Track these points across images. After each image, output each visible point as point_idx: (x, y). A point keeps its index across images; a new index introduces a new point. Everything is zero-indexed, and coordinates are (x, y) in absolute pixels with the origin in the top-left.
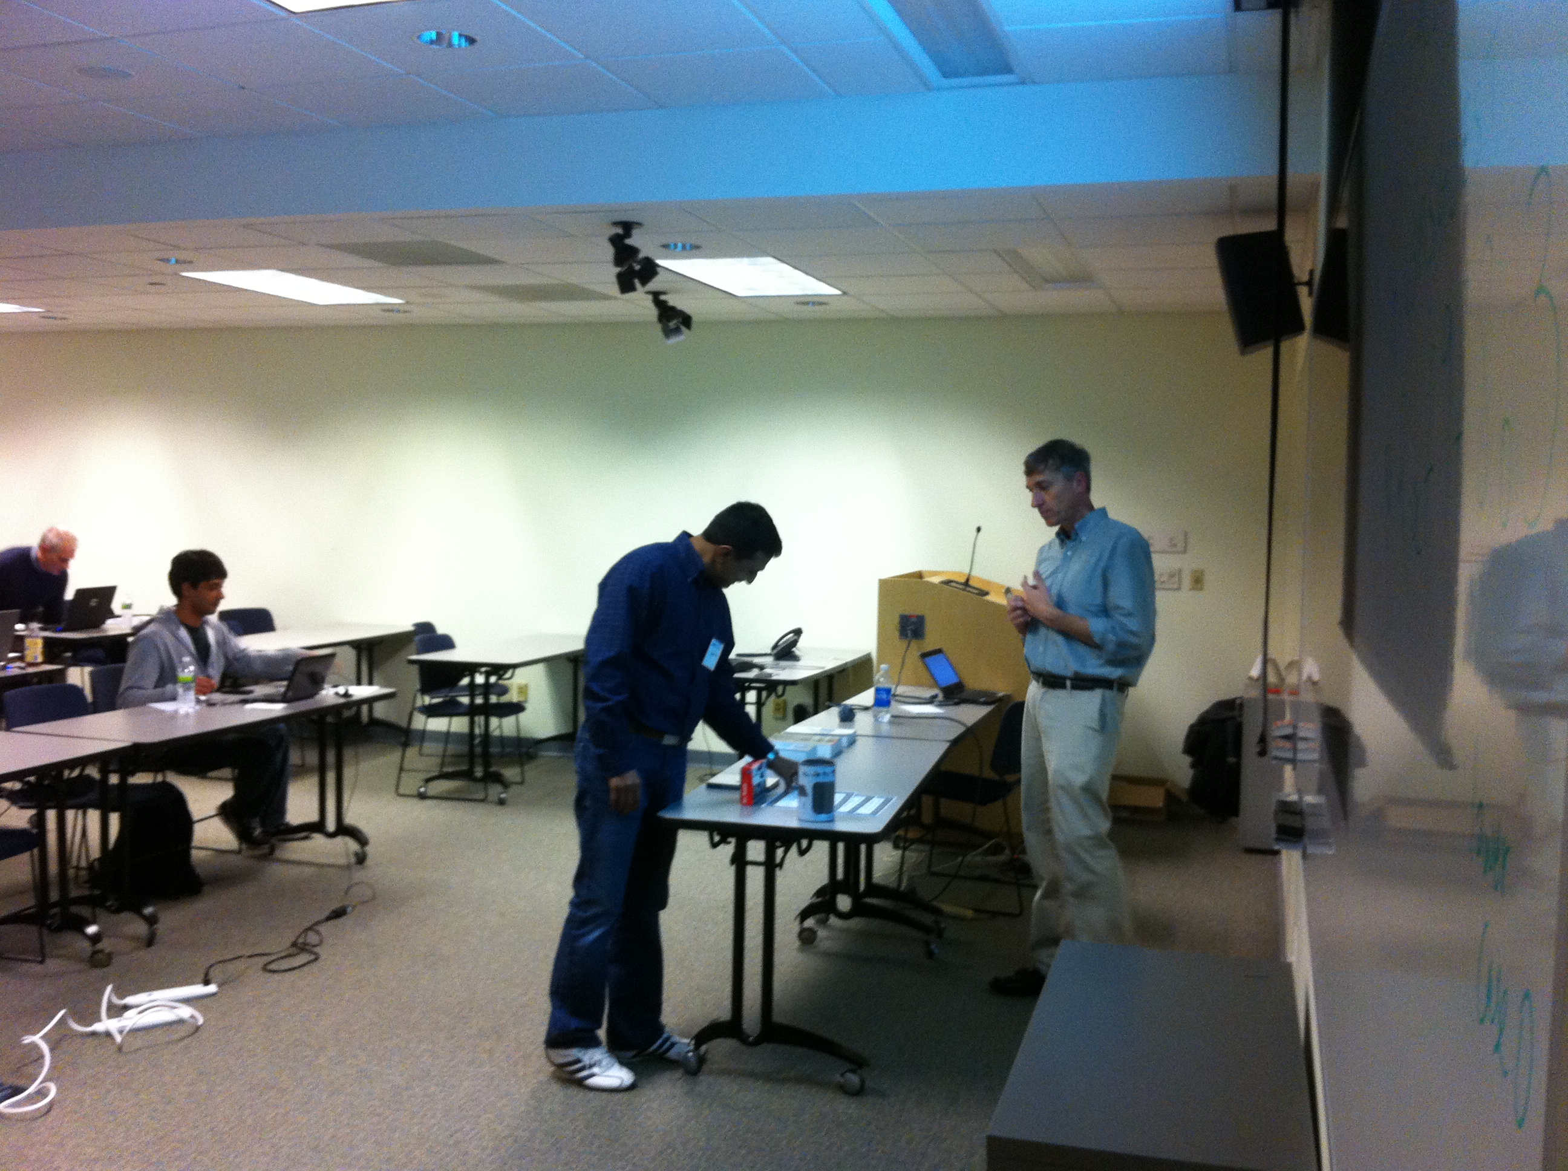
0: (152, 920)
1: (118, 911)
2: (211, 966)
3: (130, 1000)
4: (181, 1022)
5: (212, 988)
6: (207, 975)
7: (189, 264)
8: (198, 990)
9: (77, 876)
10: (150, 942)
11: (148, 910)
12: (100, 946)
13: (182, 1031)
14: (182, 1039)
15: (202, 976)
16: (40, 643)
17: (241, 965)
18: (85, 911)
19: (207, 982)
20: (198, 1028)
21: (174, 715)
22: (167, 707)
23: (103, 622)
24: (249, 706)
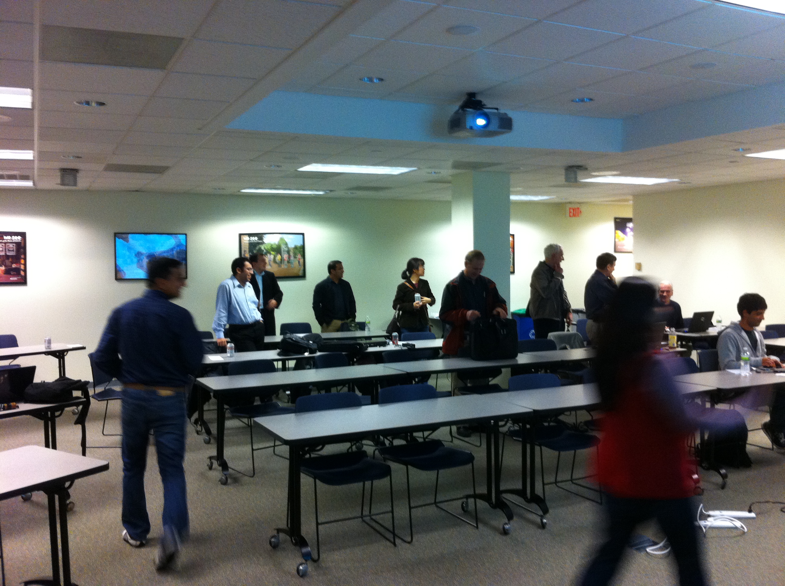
0: (724, 477)
1: (708, 469)
2: (753, 503)
3: (711, 513)
4: (736, 528)
5: (753, 515)
6: (750, 507)
7: (749, 150)
8: (745, 514)
10: (723, 487)
11: (723, 471)
13: (735, 533)
14: (735, 537)
16: (676, 337)
17: (769, 506)
19: (750, 511)
20: (744, 533)
21: (739, 376)
23: (708, 329)
24: (777, 374)
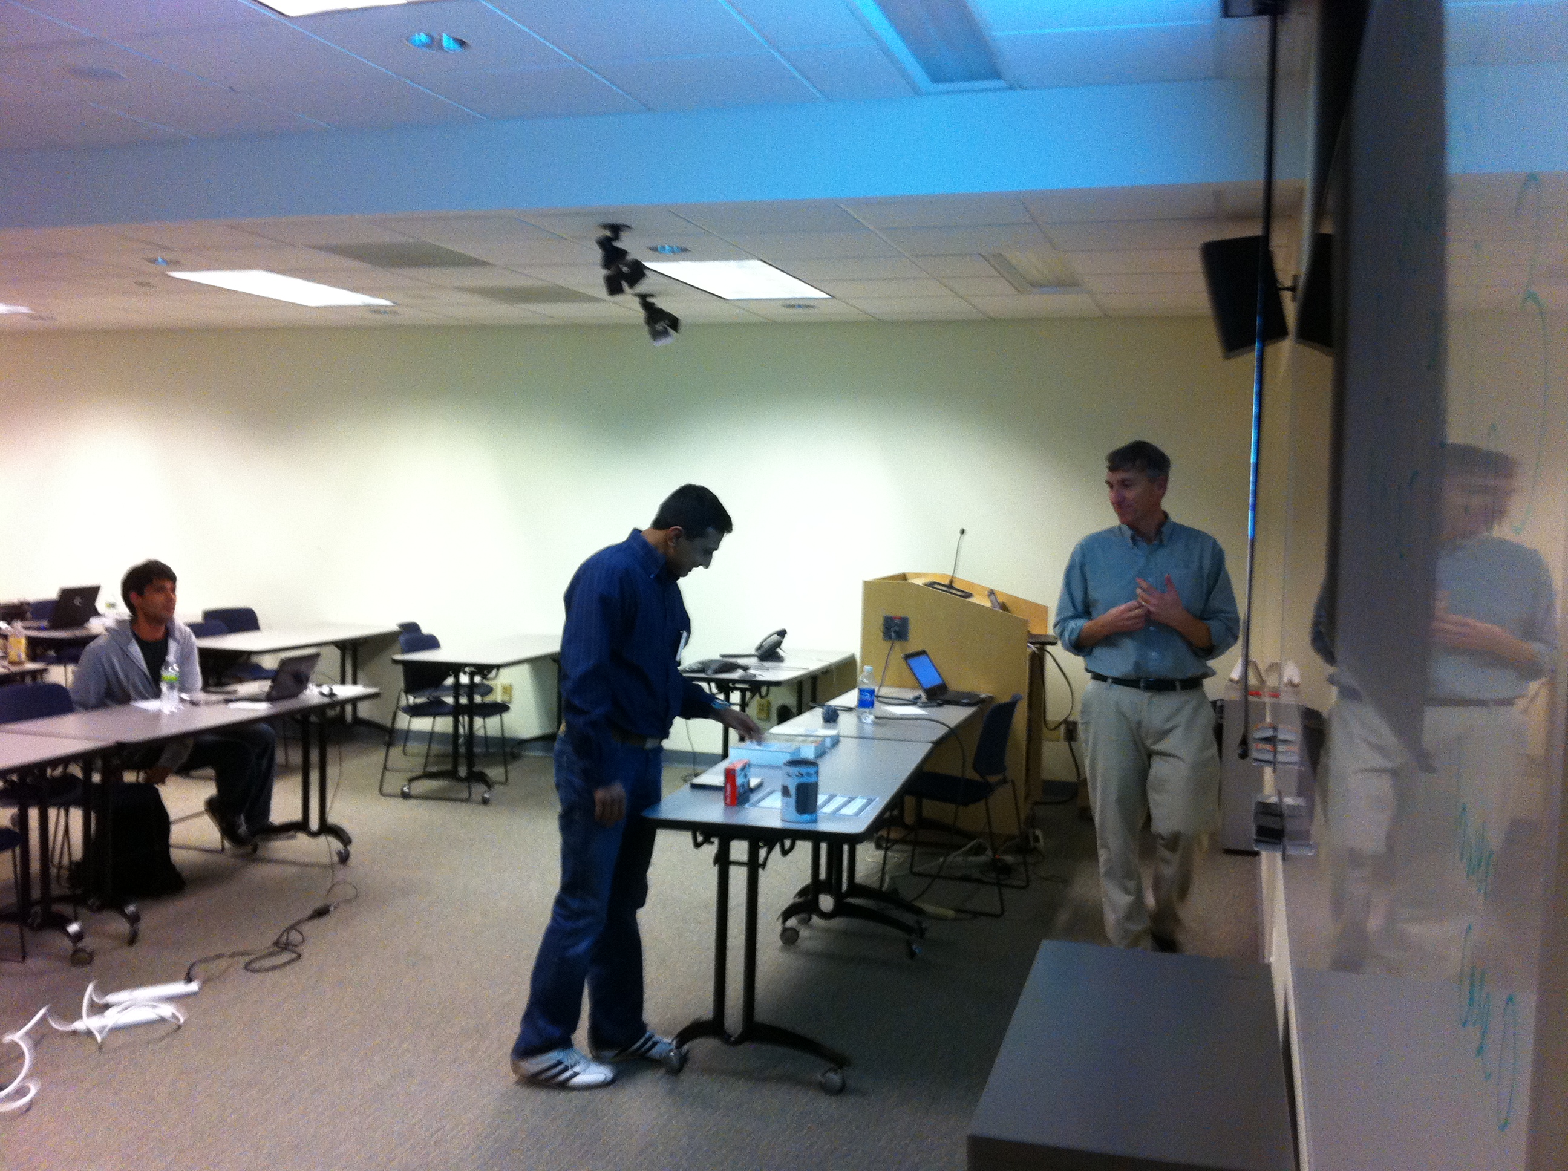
0: (134, 919)
1: (100, 909)
2: (193, 965)
3: (111, 998)
4: (162, 1020)
5: (194, 987)
6: (188, 974)
7: (177, 265)
8: (179, 988)
9: (59, 876)
10: (132, 939)
11: (131, 909)
12: (80, 945)
13: (163, 1030)
14: (163, 1038)
15: (184, 974)
16: (23, 641)
17: (223, 964)
18: (67, 910)
19: (189, 980)
20: (179, 1027)
21: (157, 715)
22: (151, 705)
23: (87, 620)
24: (232, 706)
